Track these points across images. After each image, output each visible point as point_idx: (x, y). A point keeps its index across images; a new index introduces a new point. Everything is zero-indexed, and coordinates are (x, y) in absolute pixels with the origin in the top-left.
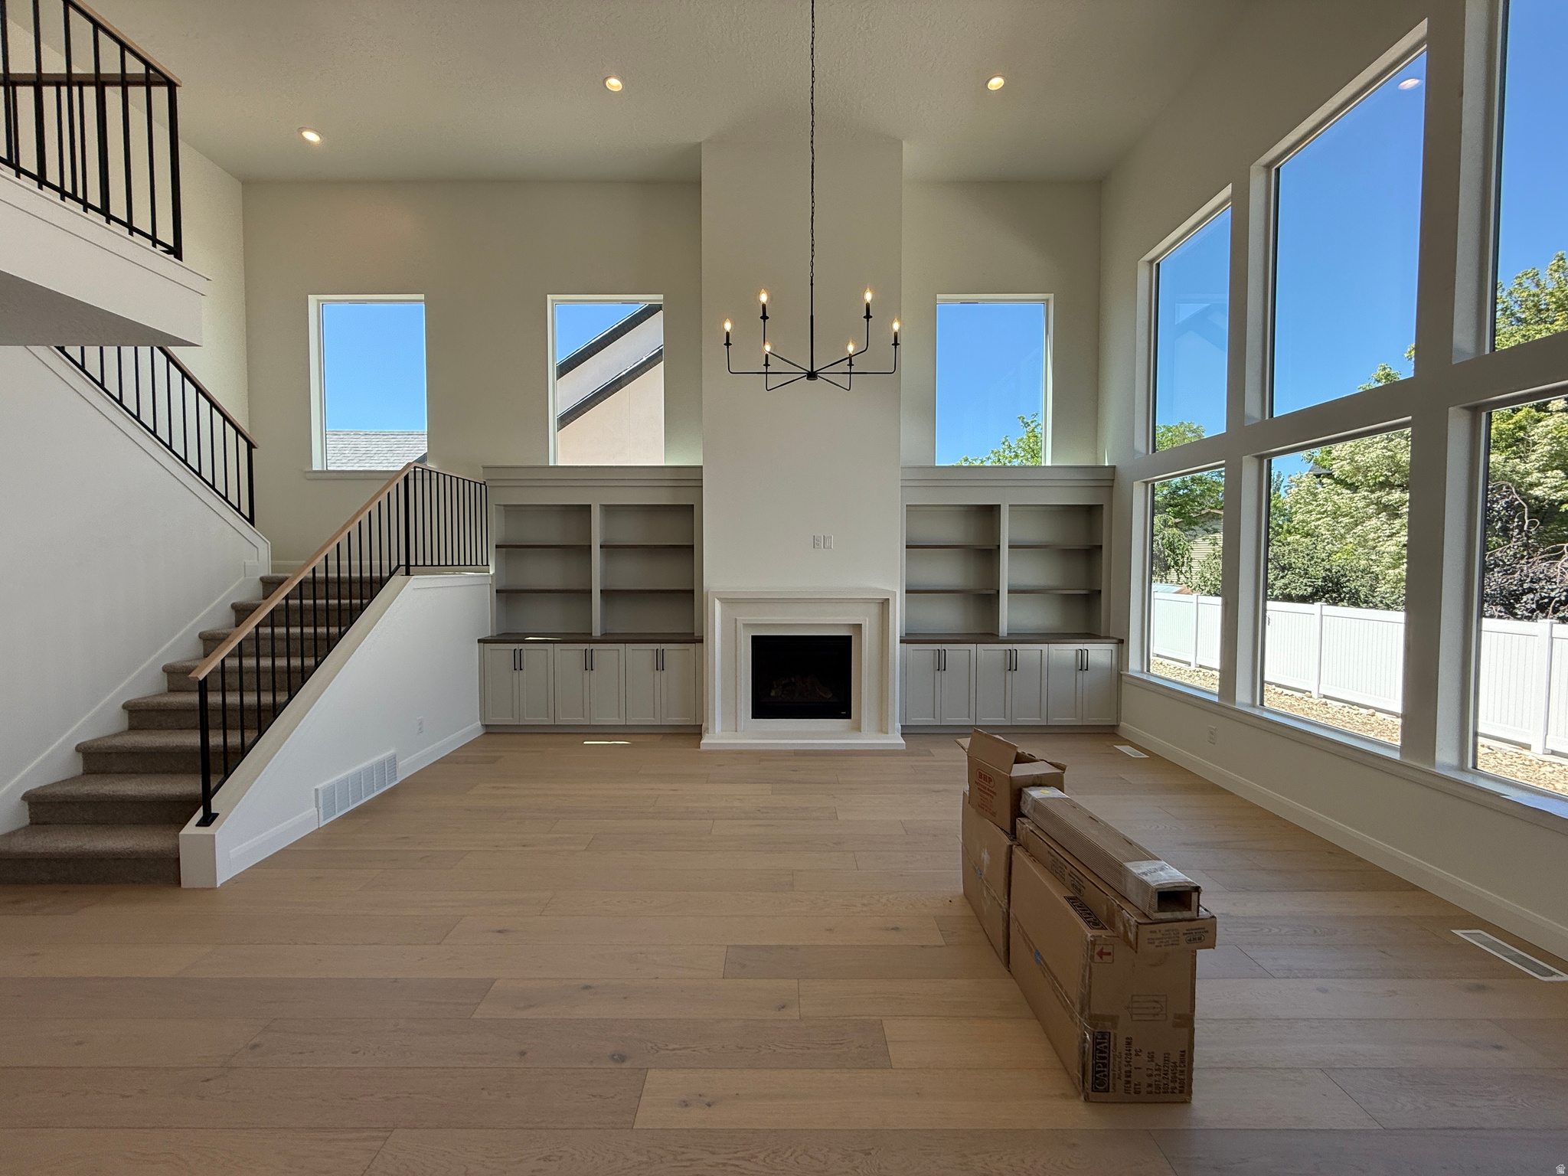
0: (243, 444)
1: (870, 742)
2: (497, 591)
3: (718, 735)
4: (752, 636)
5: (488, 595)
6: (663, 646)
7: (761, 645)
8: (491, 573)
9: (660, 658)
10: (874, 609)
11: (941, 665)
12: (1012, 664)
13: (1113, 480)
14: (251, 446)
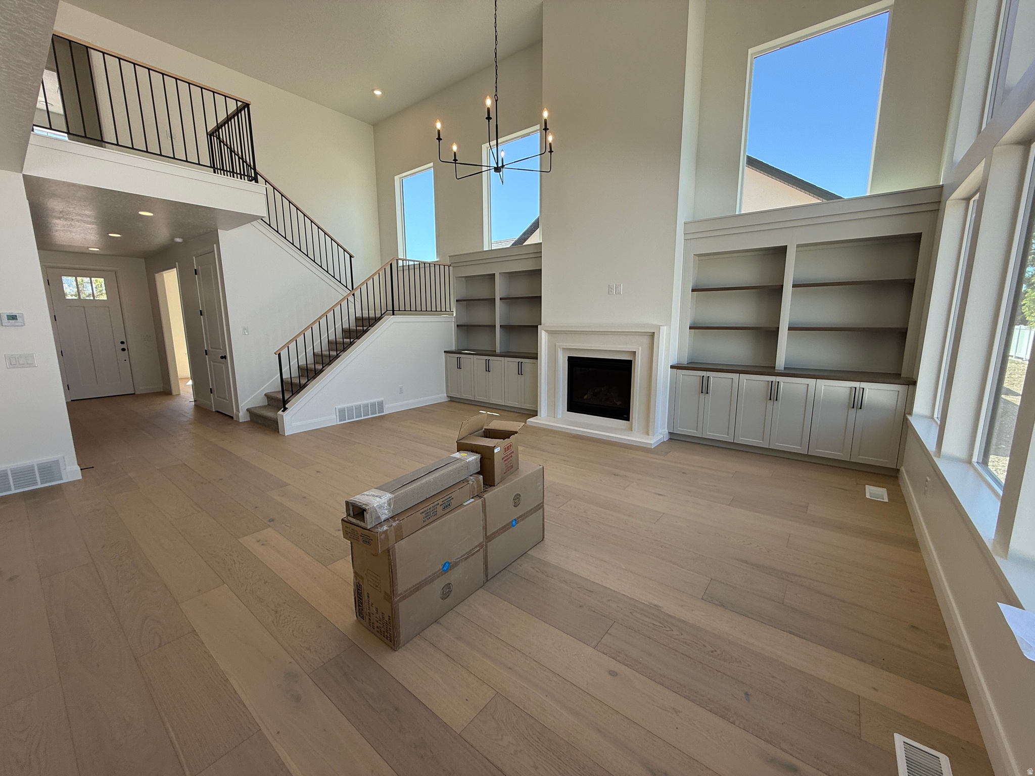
0: (347, 256)
1: (637, 440)
2: (457, 326)
3: (543, 419)
4: (568, 357)
5: (453, 327)
6: (522, 360)
7: (573, 362)
8: (454, 315)
9: (520, 365)
10: (646, 340)
11: (704, 388)
12: (773, 394)
13: (940, 202)
14: (351, 257)
